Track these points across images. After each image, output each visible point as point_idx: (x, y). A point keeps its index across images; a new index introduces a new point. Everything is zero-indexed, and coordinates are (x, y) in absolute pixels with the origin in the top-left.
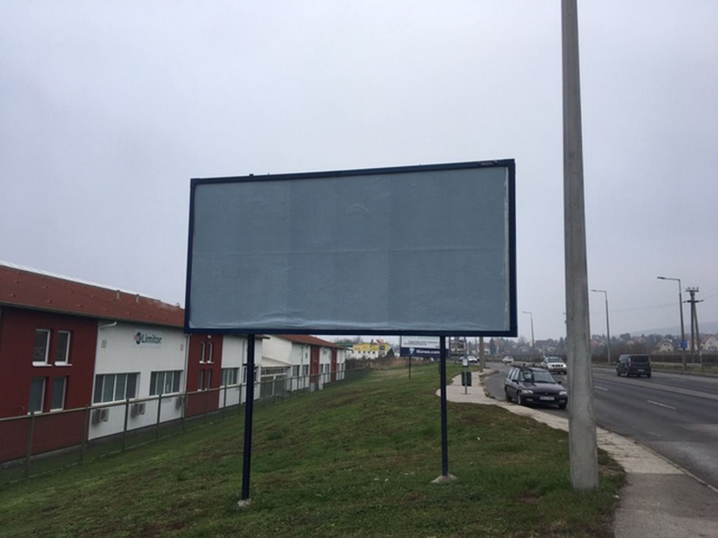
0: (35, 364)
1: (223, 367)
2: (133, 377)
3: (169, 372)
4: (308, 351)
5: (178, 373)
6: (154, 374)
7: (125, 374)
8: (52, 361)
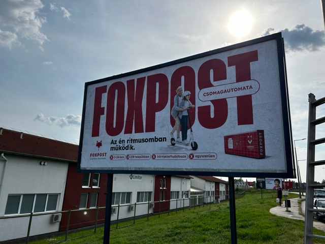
0: (83, 187)
1: (171, 190)
2: (129, 194)
3: (146, 192)
4: (213, 185)
5: (150, 193)
6: (139, 193)
7: (125, 193)
8: (91, 186)
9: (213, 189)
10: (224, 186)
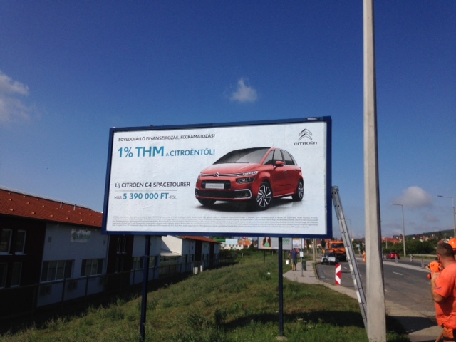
1: (133, 256)
2: (70, 263)
3: (95, 260)
4: (194, 244)
7: (64, 261)
8: (12, 251)
9: (193, 252)
10: (208, 245)
